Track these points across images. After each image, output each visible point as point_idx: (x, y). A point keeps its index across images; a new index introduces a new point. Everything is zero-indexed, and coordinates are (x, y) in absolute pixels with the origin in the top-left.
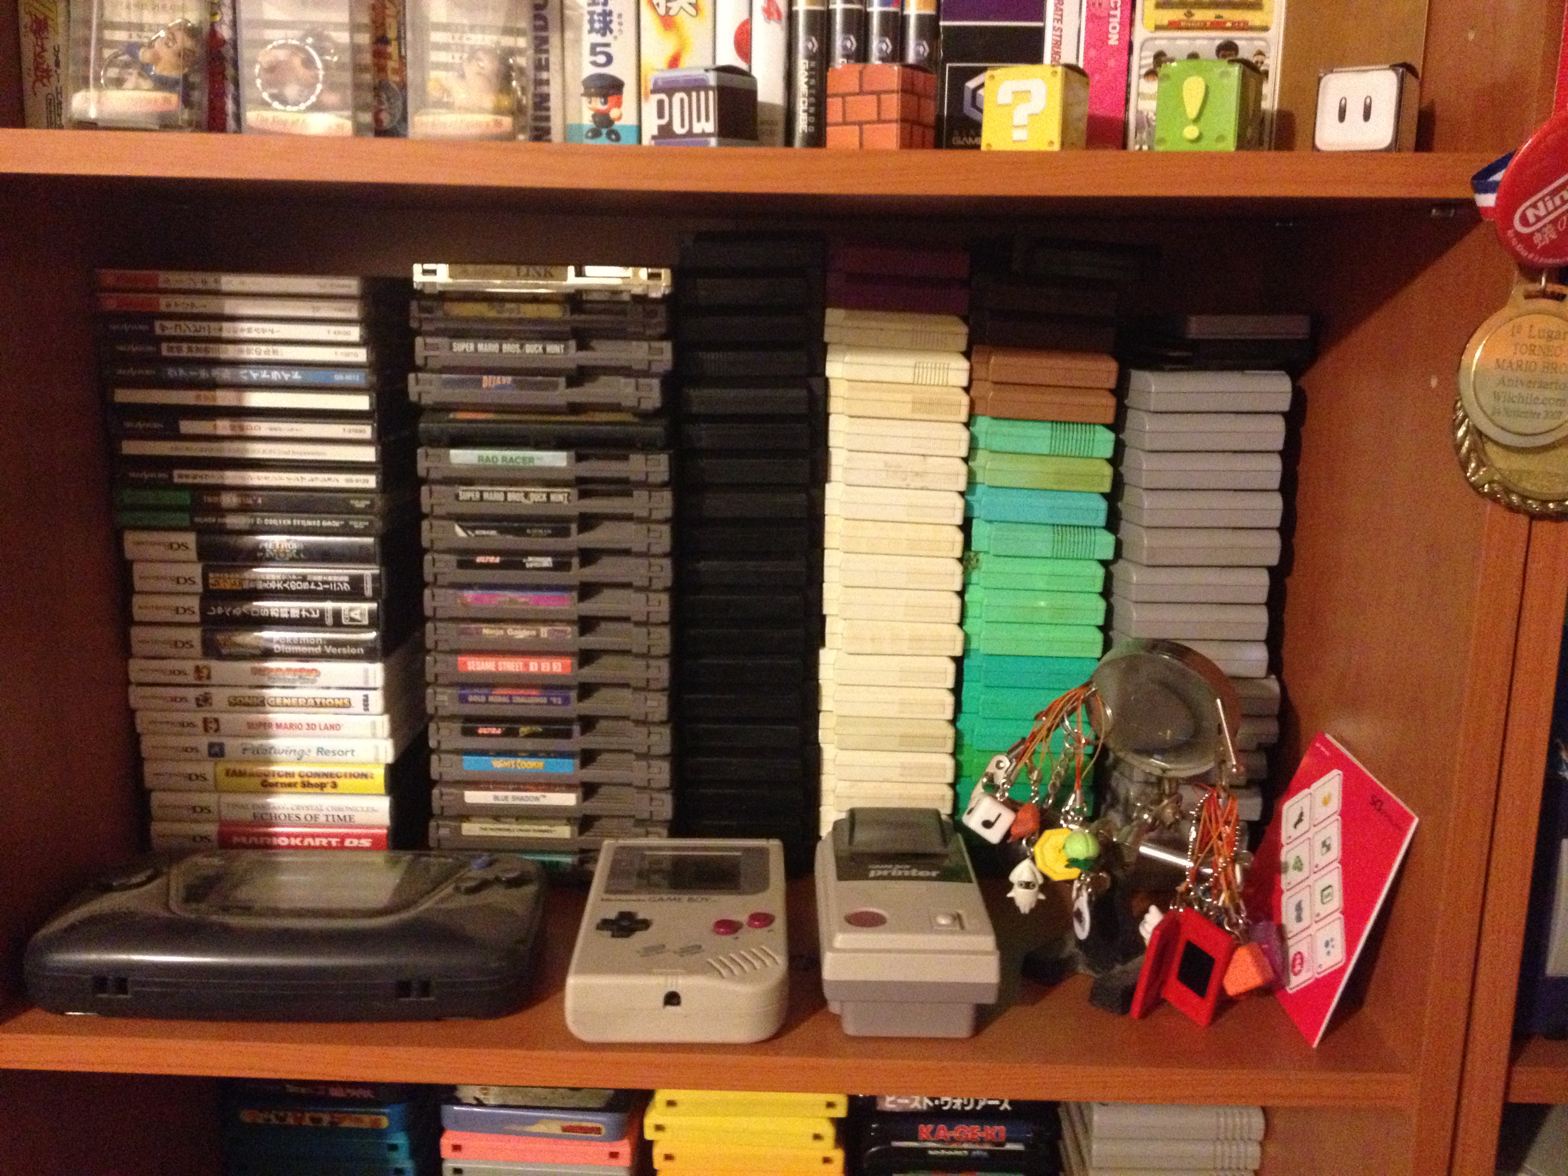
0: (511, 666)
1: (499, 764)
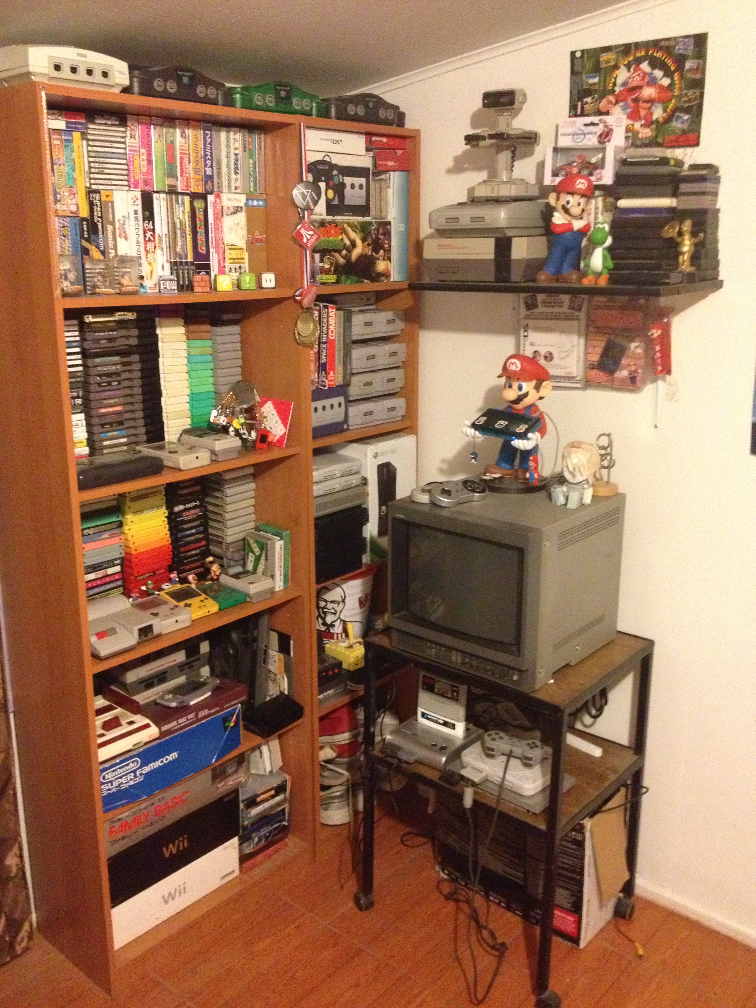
0: (110, 410)
1: (109, 434)
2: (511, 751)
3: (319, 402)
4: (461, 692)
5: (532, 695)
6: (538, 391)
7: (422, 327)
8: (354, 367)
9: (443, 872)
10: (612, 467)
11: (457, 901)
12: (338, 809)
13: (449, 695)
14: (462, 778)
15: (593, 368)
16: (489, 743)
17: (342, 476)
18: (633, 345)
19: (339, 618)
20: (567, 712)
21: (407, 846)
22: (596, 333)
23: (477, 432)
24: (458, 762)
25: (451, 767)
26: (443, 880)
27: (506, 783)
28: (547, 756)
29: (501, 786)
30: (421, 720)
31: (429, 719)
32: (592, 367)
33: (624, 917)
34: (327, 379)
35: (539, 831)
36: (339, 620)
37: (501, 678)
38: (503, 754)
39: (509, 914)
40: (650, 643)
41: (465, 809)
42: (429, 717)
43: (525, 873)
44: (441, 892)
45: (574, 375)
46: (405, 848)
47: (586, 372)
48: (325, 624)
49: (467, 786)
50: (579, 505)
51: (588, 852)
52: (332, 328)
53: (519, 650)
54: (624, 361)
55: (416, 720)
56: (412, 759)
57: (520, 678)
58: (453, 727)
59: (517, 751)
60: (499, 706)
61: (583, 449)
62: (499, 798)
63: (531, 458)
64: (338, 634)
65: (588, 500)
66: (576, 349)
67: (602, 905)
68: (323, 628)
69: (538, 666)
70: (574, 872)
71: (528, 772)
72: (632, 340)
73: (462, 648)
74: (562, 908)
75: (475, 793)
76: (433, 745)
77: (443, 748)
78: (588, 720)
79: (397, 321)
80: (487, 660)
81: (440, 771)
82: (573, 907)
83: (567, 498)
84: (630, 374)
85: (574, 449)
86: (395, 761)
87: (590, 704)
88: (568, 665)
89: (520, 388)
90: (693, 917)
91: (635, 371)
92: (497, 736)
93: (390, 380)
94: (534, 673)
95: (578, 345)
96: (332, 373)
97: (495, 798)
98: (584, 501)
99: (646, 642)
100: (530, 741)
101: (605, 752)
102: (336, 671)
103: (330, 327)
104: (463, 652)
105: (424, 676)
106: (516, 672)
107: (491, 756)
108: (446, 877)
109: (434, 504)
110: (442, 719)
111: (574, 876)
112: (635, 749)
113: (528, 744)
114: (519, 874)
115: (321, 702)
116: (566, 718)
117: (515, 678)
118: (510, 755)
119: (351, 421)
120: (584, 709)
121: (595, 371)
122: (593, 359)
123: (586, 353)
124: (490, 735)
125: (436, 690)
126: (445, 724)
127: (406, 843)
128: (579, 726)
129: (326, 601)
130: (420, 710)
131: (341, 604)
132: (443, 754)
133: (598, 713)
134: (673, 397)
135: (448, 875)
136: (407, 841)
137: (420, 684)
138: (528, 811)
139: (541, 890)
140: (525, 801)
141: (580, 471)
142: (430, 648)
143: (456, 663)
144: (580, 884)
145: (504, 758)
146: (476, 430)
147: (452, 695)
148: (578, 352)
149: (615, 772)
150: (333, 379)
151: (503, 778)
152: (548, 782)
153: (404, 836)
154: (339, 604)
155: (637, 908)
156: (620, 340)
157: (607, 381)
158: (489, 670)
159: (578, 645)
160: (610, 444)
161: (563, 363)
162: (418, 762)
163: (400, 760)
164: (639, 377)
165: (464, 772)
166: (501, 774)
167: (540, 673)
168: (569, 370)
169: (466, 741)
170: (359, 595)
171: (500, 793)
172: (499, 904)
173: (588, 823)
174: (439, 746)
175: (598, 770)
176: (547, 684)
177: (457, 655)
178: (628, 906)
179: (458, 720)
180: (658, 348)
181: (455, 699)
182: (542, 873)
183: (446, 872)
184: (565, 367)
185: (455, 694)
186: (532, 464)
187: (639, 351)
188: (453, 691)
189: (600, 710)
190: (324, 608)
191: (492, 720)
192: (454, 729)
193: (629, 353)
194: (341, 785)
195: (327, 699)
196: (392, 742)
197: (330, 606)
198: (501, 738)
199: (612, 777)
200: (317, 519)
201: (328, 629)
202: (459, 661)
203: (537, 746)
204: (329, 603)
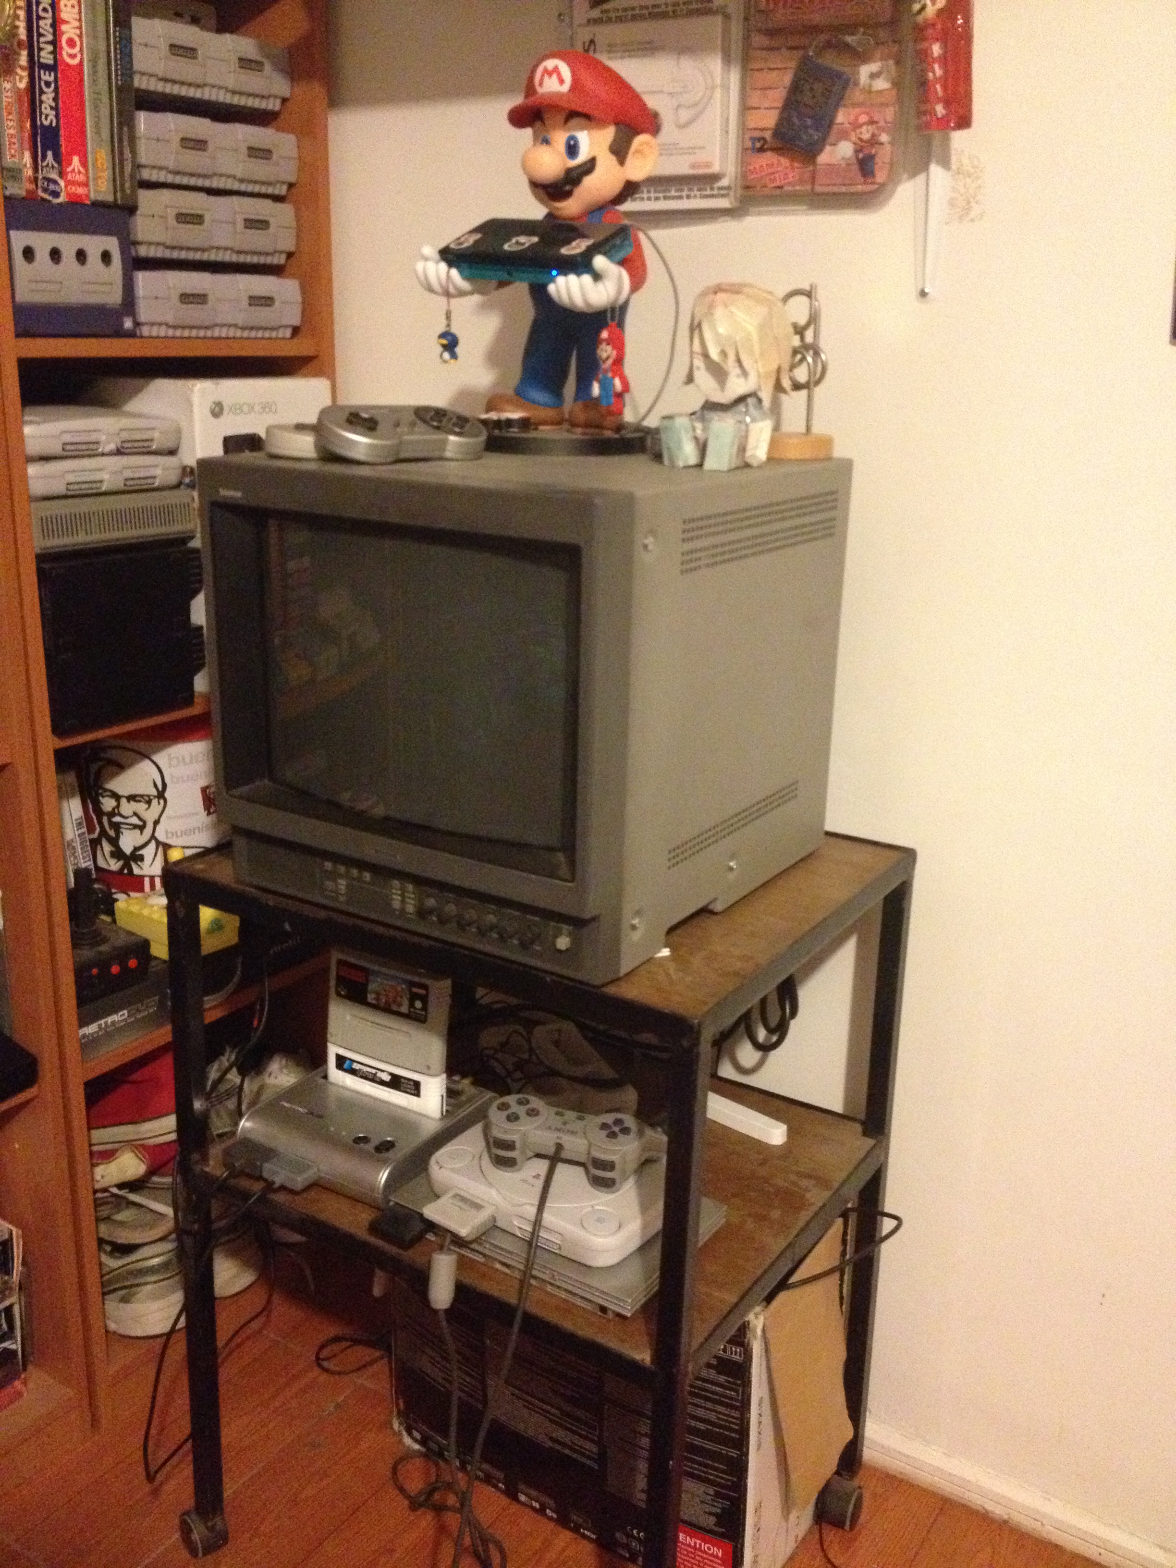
2: (559, 1147)
3: (43, 235)
4: (432, 999)
5: (611, 990)
6: (622, 161)
7: (334, 101)
8: (143, 159)
9: (410, 1434)
10: (818, 382)
11: (439, 1509)
12: (155, 1297)
13: (404, 1009)
14: (431, 1226)
15: (761, 150)
16: (502, 1129)
17: (119, 452)
18: (865, 71)
19: (153, 837)
20: (708, 1035)
21: (326, 1370)
22: (771, 49)
23: (454, 272)
24: (421, 1180)
25: (403, 1198)
26: (409, 1455)
27: (543, 1234)
28: (654, 1154)
29: (532, 1243)
30: (336, 1075)
31: (353, 1072)
32: (760, 147)
33: (839, 1524)
34: (61, 174)
35: (635, 1365)
36: (153, 844)
37: (524, 946)
38: (538, 1156)
39: (565, 1536)
40: (908, 856)
41: (435, 1312)
42: (356, 1066)
43: (599, 1443)
44: (402, 1490)
45: (716, 168)
46: (324, 1377)
47: (743, 162)
48: (118, 854)
49: (441, 1248)
50: (735, 463)
51: (758, 1390)
52: (69, 31)
53: (572, 863)
54: (841, 117)
55: (325, 1077)
56: (299, 1181)
57: (576, 942)
58: (415, 1089)
59: (576, 1145)
60: (539, 1032)
61: (748, 296)
62: (527, 1273)
63: (605, 334)
64: (152, 878)
65: (759, 451)
66: (718, 94)
67: (787, 1502)
68: (114, 865)
69: (628, 908)
70: (725, 1441)
71: (602, 1200)
72: (863, 57)
73: (413, 868)
74: (695, 1528)
75: (463, 1264)
76: (358, 1140)
77: (386, 1147)
78: (747, 1054)
79: (268, 67)
80: (485, 898)
81: (372, 1205)
82: (717, 1524)
83: (703, 448)
84: (857, 151)
85: (721, 296)
86: (257, 1187)
87: (756, 1015)
88: (705, 911)
89: (572, 149)
90: (998, 1511)
91: (874, 141)
92: (521, 1110)
93: (253, 224)
94: (617, 926)
95: (726, 88)
96: (76, 160)
97: (517, 1275)
98: (748, 454)
99: (895, 855)
100: (609, 1118)
101: (792, 1133)
102: (133, 963)
103: (64, 28)
104: (419, 881)
105: (340, 962)
106: (565, 928)
107: (505, 1163)
108: (417, 1447)
109: (329, 456)
110: (387, 1069)
111: (724, 1450)
112: (863, 1123)
113: (604, 1126)
114: (588, 1445)
115: (88, 1045)
116: (705, 1048)
117: (563, 943)
118: (555, 1158)
119: (144, 313)
120: (742, 1027)
121: (769, 158)
122: (762, 124)
123: (745, 108)
124: (504, 1107)
125: (371, 998)
126: (396, 1083)
127: (325, 1364)
128: (727, 1071)
129: (117, 797)
130: (333, 1051)
131: (155, 802)
132: (385, 1162)
133: (774, 1038)
134: (967, 209)
135: (423, 1442)
136: (328, 1359)
137: (333, 983)
138: (604, 1309)
139: (641, 1482)
140: (595, 1283)
141: (739, 361)
142: (333, 876)
143: (403, 910)
144: (739, 1468)
145: (542, 1166)
146: (451, 264)
147: (412, 1005)
148: (726, 106)
149: (822, 1182)
150: (81, 178)
151: (537, 1223)
152: (659, 1224)
153: (322, 1347)
154: (149, 802)
155: (867, 1496)
156: (830, 61)
157: (801, 181)
158: (492, 928)
159: (732, 857)
160: (814, 319)
161: (684, 138)
162: (317, 1185)
163: (269, 1186)
164: (884, 155)
165: (431, 1212)
166: (531, 1211)
167: (634, 928)
168: (701, 157)
169: (450, 1122)
170: (203, 782)
171: (529, 1263)
172: (541, 1511)
173: (757, 1320)
174: (375, 1142)
175: (780, 1182)
176: (650, 960)
177: (403, 890)
178: (849, 1496)
179: (427, 1071)
180: (936, 49)
181: (418, 1018)
182: (645, 1442)
183: (418, 1436)
184: (692, 150)
185: (418, 1004)
186: (606, 352)
187: (881, 84)
188: (413, 997)
189: (780, 1030)
190: (112, 814)
191: (519, 1066)
192: (418, 1095)
193: (857, 95)
194: (162, 1239)
195: (108, 1034)
196: (252, 1136)
197: (127, 808)
198: (533, 1113)
199: (817, 1197)
200: (42, 558)
201: (127, 865)
202: (410, 909)
203: (626, 1131)
204: (124, 801)
